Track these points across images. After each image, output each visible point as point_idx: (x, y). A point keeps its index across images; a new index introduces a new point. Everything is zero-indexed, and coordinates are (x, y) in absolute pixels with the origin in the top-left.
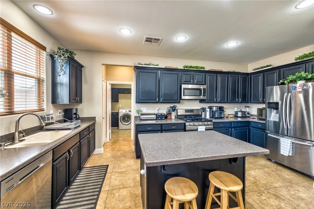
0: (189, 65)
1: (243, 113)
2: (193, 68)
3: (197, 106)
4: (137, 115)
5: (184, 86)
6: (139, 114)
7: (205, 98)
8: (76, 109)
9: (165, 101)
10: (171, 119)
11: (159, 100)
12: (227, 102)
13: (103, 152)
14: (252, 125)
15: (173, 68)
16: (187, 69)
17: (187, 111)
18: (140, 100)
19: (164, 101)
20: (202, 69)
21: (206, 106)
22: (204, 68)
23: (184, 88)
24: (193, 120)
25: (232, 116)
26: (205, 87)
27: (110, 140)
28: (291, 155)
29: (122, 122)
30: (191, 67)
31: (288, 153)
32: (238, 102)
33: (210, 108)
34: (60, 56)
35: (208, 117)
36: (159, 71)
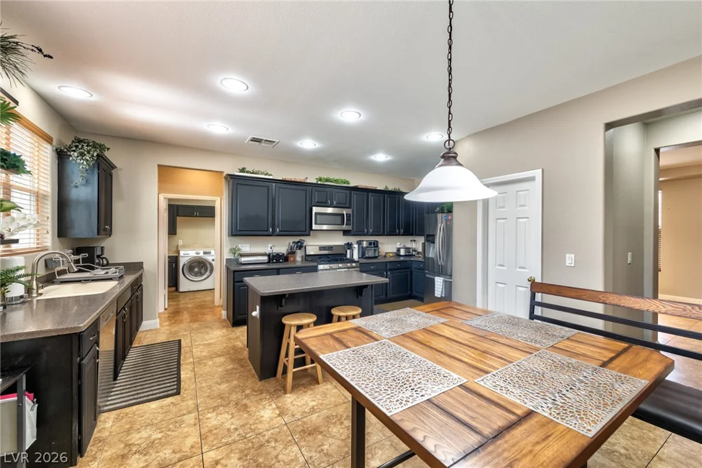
0: (326, 177)
1: (407, 249)
2: (332, 182)
3: (339, 241)
4: (231, 257)
5: (315, 210)
6: (236, 255)
7: (349, 228)
8: (102, 248)
9: (285, 233)
10: (295, 261)
11: (274, 230)
12: (383, 235)
13: (158, 327)
14: (414, 265)
15: (298, 181)
16: (322, 183)
17: (322, 248)
18: (240, 231)
19: (281, 233)
20: (345, 185)
21: (352, 240)
22: (348, 183)
23: (315, 213)
24: (330, 262)
25: (391, 255)
26: (350, 211)
27: (165, 309)
28: (443, 296)
29: (187, 276)
30: (327, 180)
31: (440, 293)
32: (399, 235)
33: (359, 243)
34: (82, 155)
35: (356, 257)
36: (274, 184)
